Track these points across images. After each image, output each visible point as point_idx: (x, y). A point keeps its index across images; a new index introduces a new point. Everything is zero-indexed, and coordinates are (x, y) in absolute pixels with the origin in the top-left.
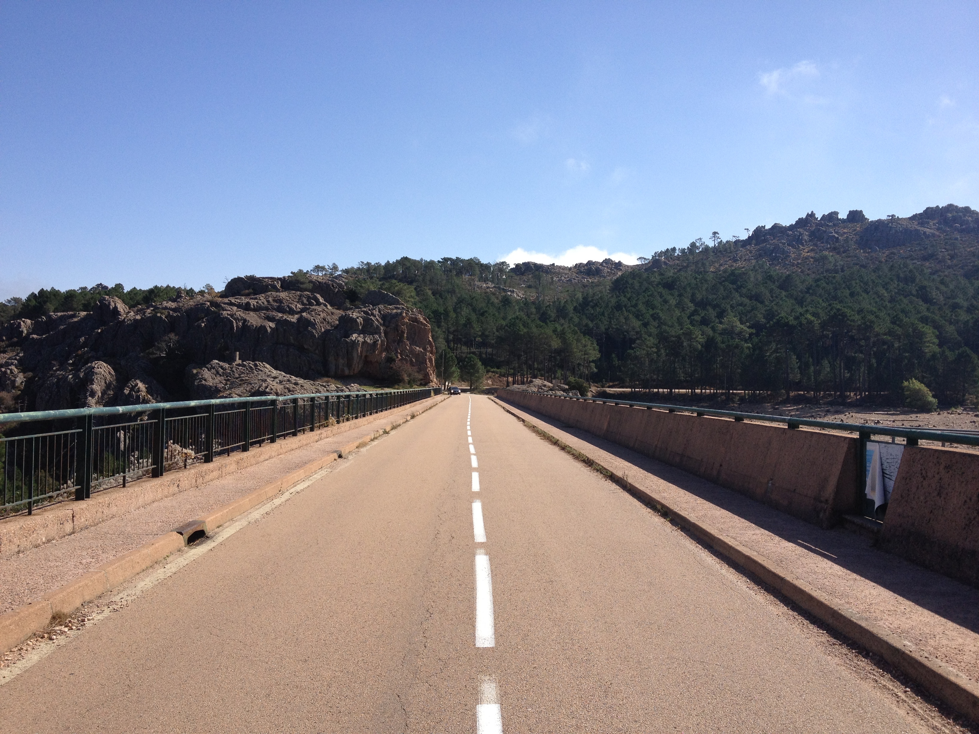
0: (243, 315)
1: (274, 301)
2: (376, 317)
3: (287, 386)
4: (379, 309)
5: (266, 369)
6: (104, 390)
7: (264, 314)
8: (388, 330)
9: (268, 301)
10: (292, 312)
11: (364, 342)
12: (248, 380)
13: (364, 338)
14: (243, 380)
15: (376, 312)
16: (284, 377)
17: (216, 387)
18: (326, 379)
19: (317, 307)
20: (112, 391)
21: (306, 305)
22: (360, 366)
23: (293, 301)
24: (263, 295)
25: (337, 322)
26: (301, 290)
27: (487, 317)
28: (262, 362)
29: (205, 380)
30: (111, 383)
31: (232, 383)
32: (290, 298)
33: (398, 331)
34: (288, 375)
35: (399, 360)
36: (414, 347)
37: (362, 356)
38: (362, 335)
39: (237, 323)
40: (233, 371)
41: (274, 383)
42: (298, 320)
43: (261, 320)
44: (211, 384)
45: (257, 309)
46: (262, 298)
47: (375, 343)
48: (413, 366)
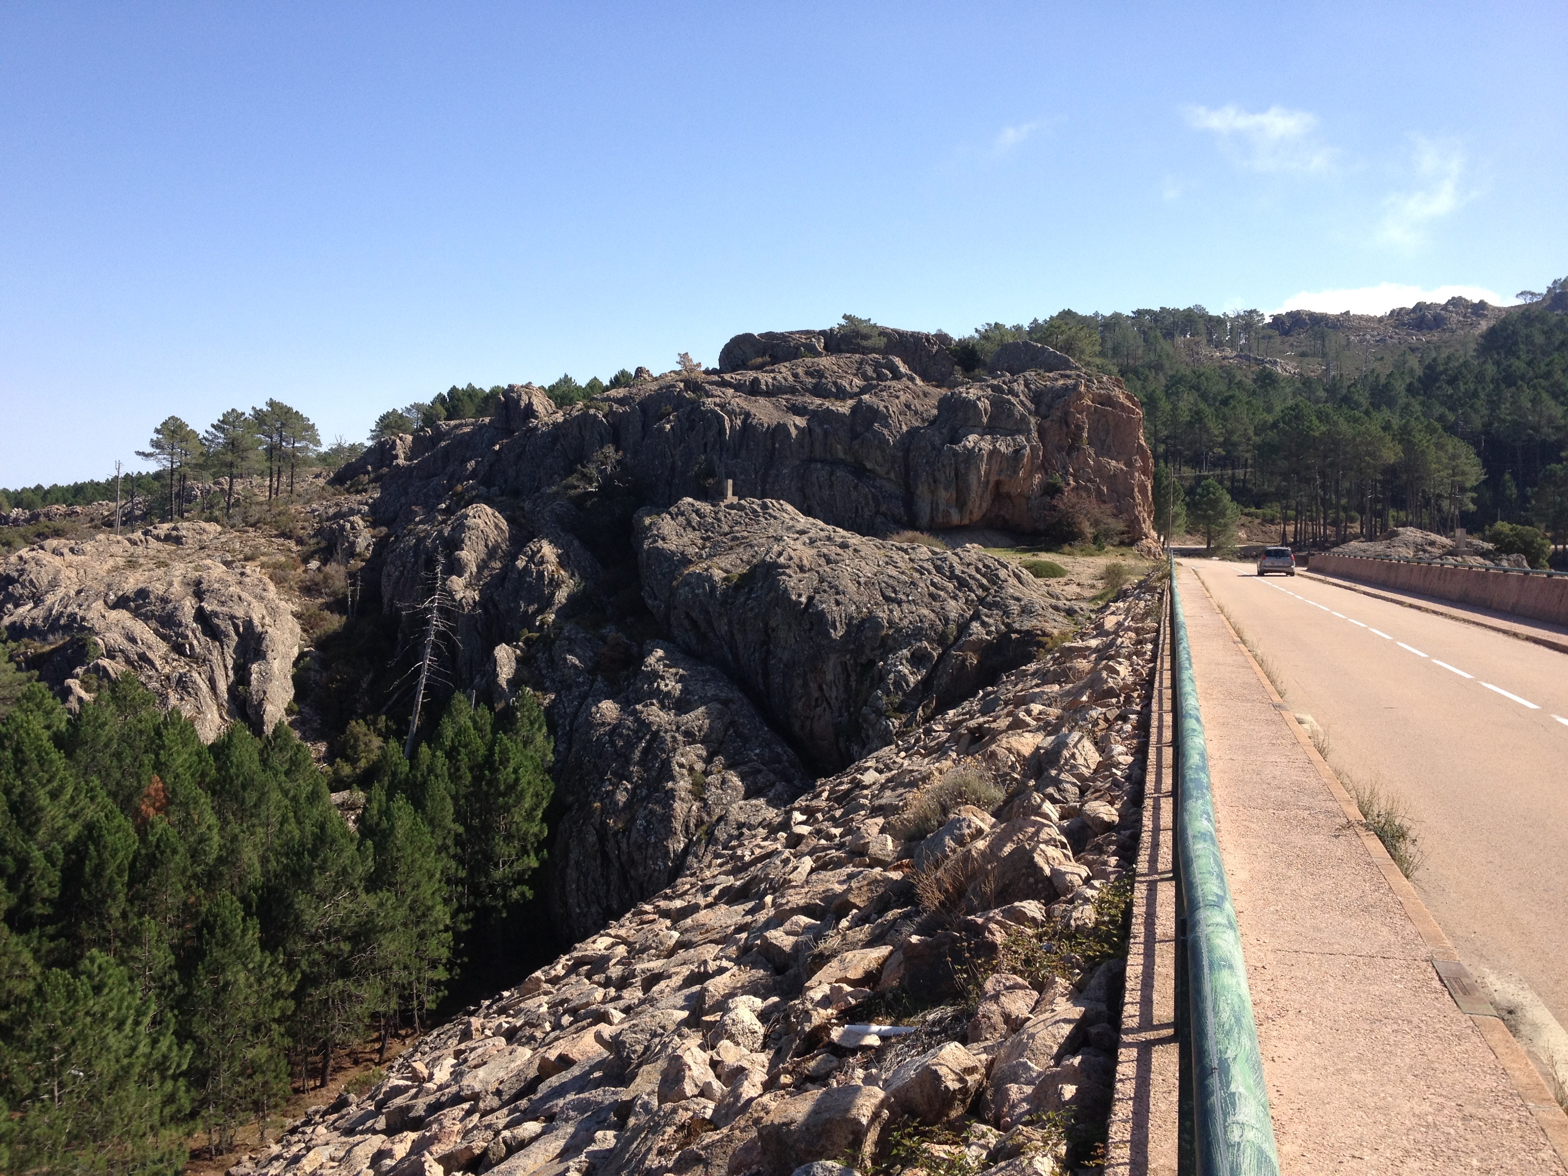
0: (744, 404)
1: (807, 373)
2: (1017, 396)
3: (825, 550)
4: (1026, 380)
5: (785, 515)
6: (483, 560)
7: (787, 400)
8: (1047, 424)
9: (796, 376)
10: (841, 394)
11: (994, 452)
12: (747, 538)
13: (993, 443)
14: (737, 538)
15: (1019, 387)
16: (822, 530)
17: (682, 553)
18: (910, 534)
19: (893, 383)
20: (498, 563)
21: (873, 379)
22: (985, 505)
23: (846, 372)
24: (787, 364)
25: (935, 412)
26: (865, 351)
27: (1234, 407)
28: (778, 499)
29: (664, 539)
30: (497, 546)
31: (715, 545)
32: (839, 367)
33: (1068, 426)
34: (830, 528)
35: (1073, 490)
36: (1104, 460)
37: (988, 482)
38: (988, 437)
39: (731, 421)
40: (719, 520)
41: (799, 545)
42: (854, 409)
43: (780, 413)
44: (673, 548)
45: (772, 393)
46: (783, 370)
47: (1018, 452)
48: (1104, 502)
